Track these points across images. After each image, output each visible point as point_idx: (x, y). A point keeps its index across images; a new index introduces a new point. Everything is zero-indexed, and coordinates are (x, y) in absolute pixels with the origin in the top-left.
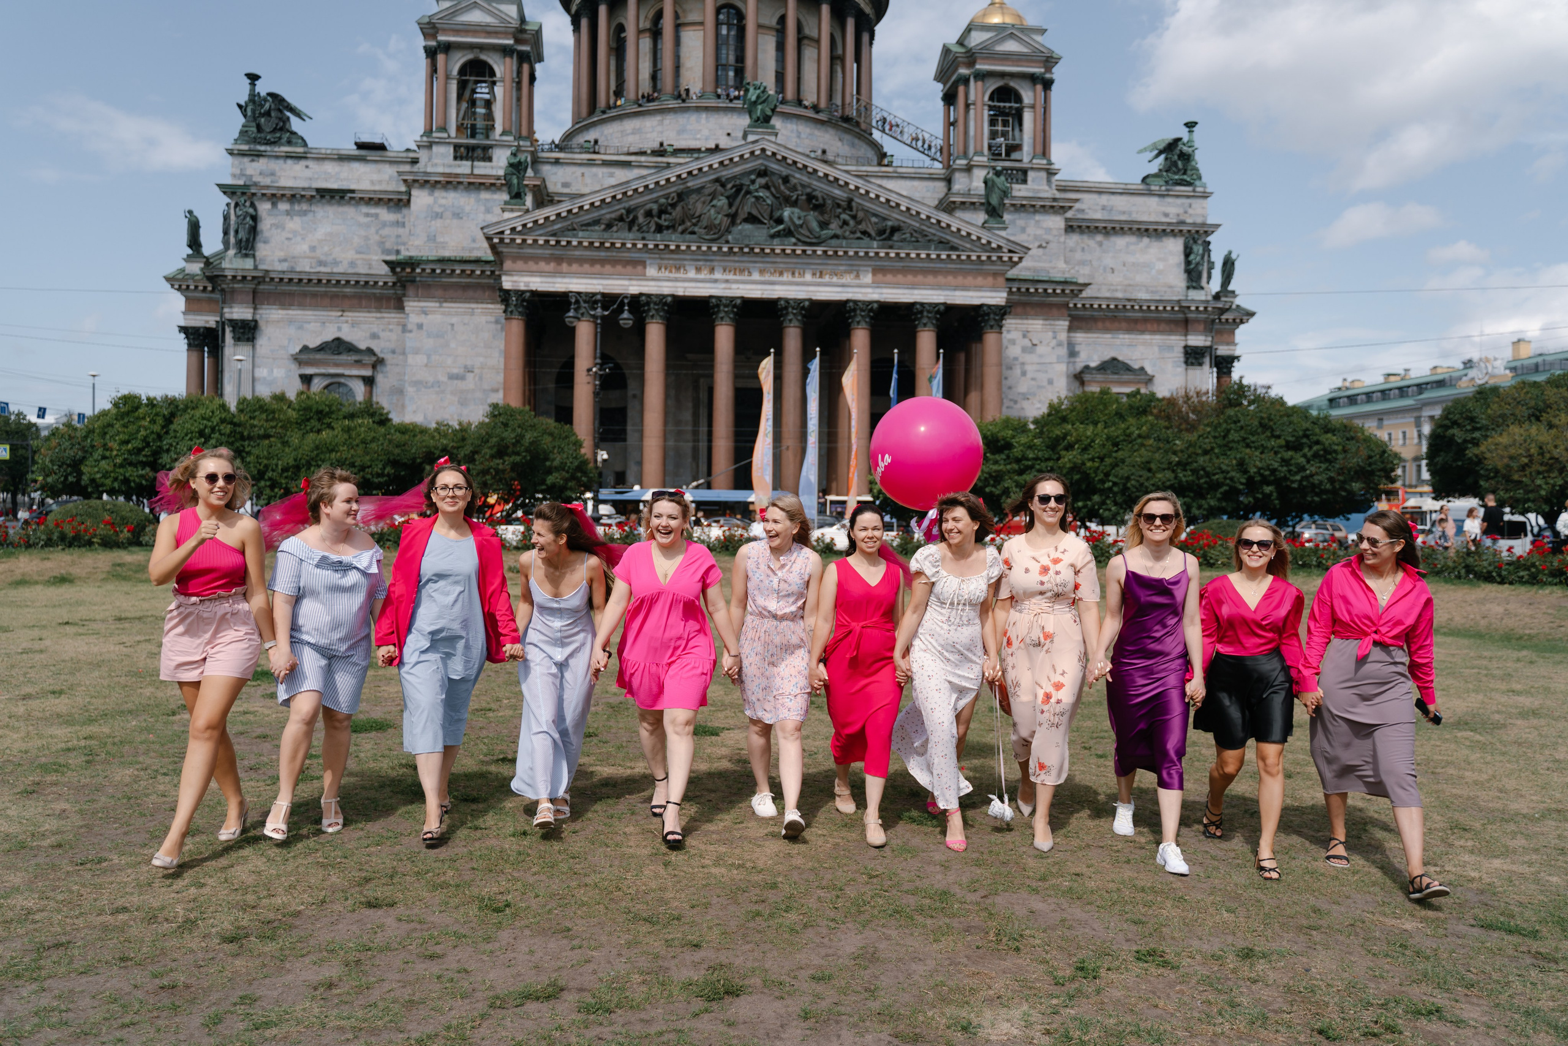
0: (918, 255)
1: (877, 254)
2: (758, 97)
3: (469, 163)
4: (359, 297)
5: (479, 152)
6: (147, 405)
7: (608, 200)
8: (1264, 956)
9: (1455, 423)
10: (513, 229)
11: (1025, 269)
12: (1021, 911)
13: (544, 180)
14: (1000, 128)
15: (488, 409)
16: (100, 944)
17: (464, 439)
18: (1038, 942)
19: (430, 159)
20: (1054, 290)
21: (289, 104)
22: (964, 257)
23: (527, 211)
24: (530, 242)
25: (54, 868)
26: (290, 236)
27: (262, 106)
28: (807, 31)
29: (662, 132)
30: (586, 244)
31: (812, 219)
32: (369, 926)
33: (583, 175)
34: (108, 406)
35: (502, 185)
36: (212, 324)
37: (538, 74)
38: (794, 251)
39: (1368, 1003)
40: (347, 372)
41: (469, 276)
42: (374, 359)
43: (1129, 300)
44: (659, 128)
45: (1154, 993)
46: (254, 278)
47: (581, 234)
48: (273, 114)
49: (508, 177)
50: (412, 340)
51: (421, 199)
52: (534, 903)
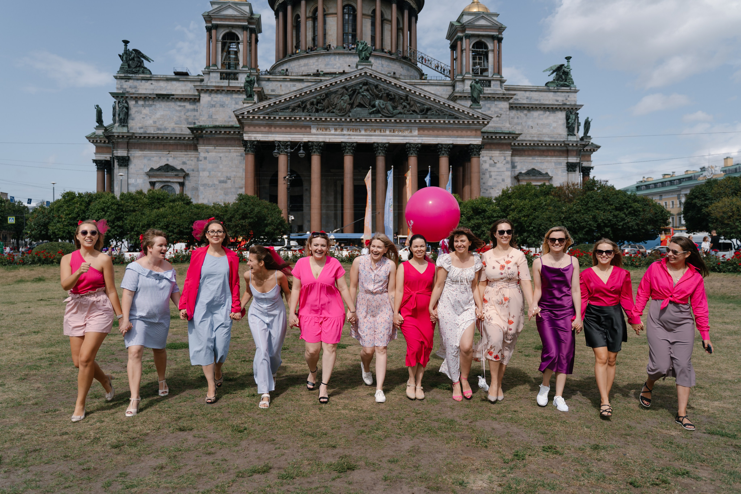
0: (439, 121)
1: (420, 121)
2: (363, 48)
3: (227, 81)
4: (176, 145)
5: (232, 76)
6: (78, 197)
7: (293, 97)
8: (604, 448)
9: (696, 197)
10: (248, 112)
11: (491, 127)
12: (488, 429)
13: (263, 88)
14: (477, 61)
15: (237, 196)
16: (55, 450)
17: (226, 211)
18: (496, 443)
19: (209, 79)
20: (504, 137)
21: (143, 54)
22: (461, 122)
23: (255, 103)
24: (256, 118)
25: (34, 414)
26: (144, 116)
27: (130, 56)
28: (386, 17)
29: (318, 65)
30: (283, 118)
31: (389, 105)
32: (180, 440)
33: (281, 86)
34: (60, 198)
35: (243, 91)
36: (108, 159)
37: (259, 39)
38: (381, 120)
39: (654, 470)
40: (172, 180)
41: (228, 134)
42: (184, 174)
43: (540, 141)
44: (317, 63)
45: (551, 466)
46: (127, 136)
47: (280, 114)
48: (135, 59)
49: (246, 87)
50: (202, 165)
51: (205, 98)
52: (258, 428)
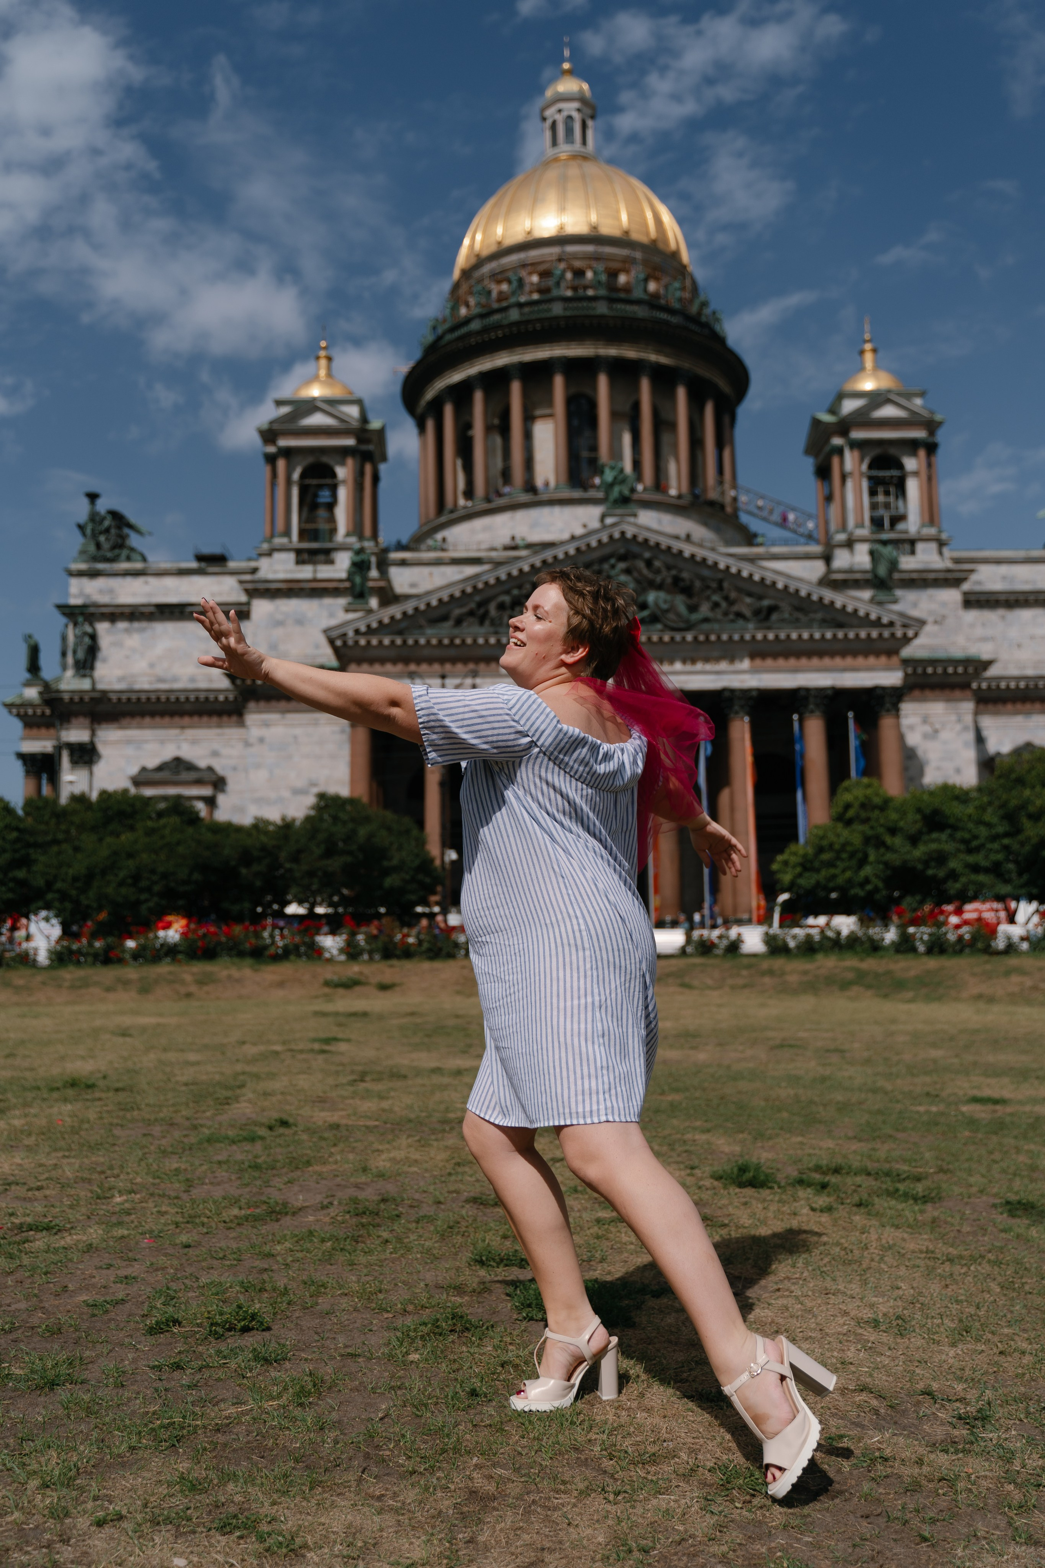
0: (800, 636)
1: (753, 637)
2: (615, 478)
4: (199, 714)
5: (321, 556)
7: (458, 595)
10: (357, 632)
11: (922, 646)
13: (388, 581)
14: (881, 498)
19: (270, 566)
20: (956, 668)
21: (128, 521)
23: (372, 611)
24: (374, 642)
26: (129, 653)
27: (102, 524)
30: (434, 641)
31: (680, 603)
33: (431, 574)
35: (346, 589)
36: (48, 749)
38: (661, 639)
40: (190, 793)
42: (214, 778)
44: (511, 524)
46: (92, 699)
47: (429, 631)
48: (113, 531)
49: (352, 578)
50: (254, 755)
51: (261, 608)
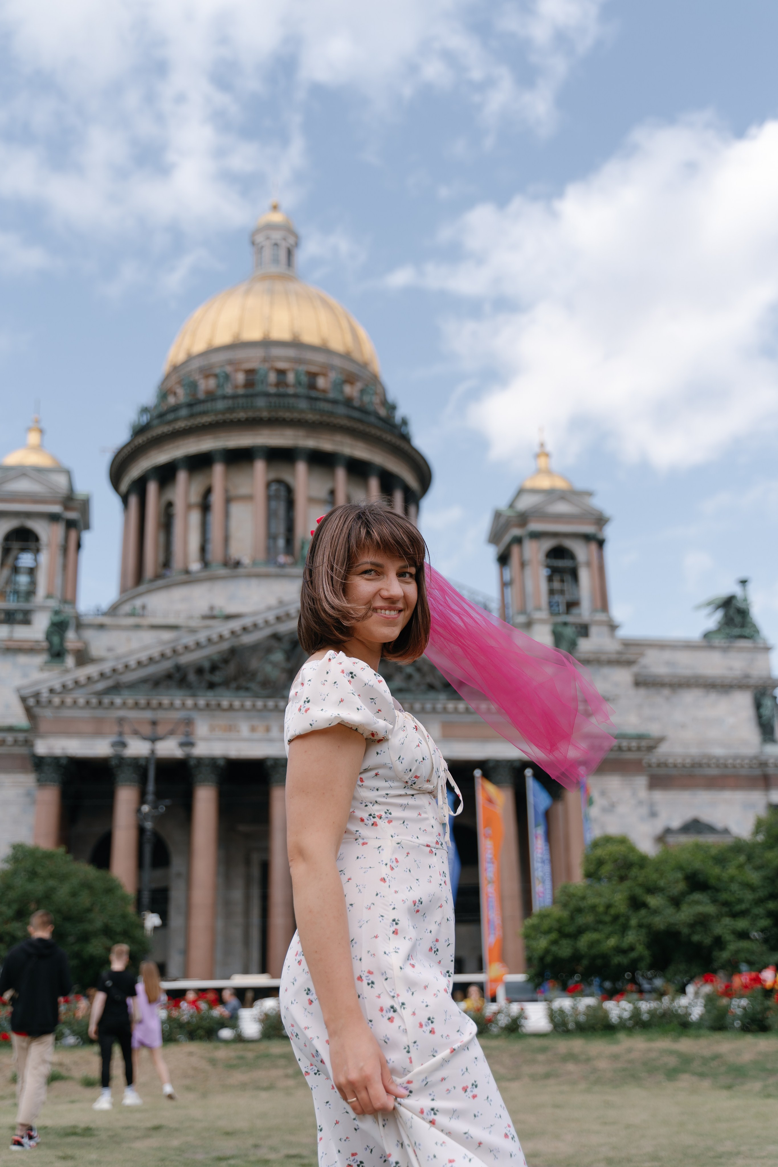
1: (445, 707)
3: (8, 628)
7: (156, 657)
10: (52, 691)
13: (86, 644)
14: (557, 585)
20: (629, 745)
23: (67, 671)
24: (69, 702)
29: (213, 599)
33: (128, 638)
41: (1, 745)
44: (208, 595)
49: (49, 638)
